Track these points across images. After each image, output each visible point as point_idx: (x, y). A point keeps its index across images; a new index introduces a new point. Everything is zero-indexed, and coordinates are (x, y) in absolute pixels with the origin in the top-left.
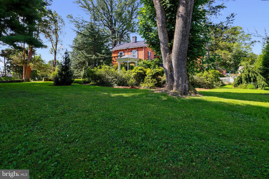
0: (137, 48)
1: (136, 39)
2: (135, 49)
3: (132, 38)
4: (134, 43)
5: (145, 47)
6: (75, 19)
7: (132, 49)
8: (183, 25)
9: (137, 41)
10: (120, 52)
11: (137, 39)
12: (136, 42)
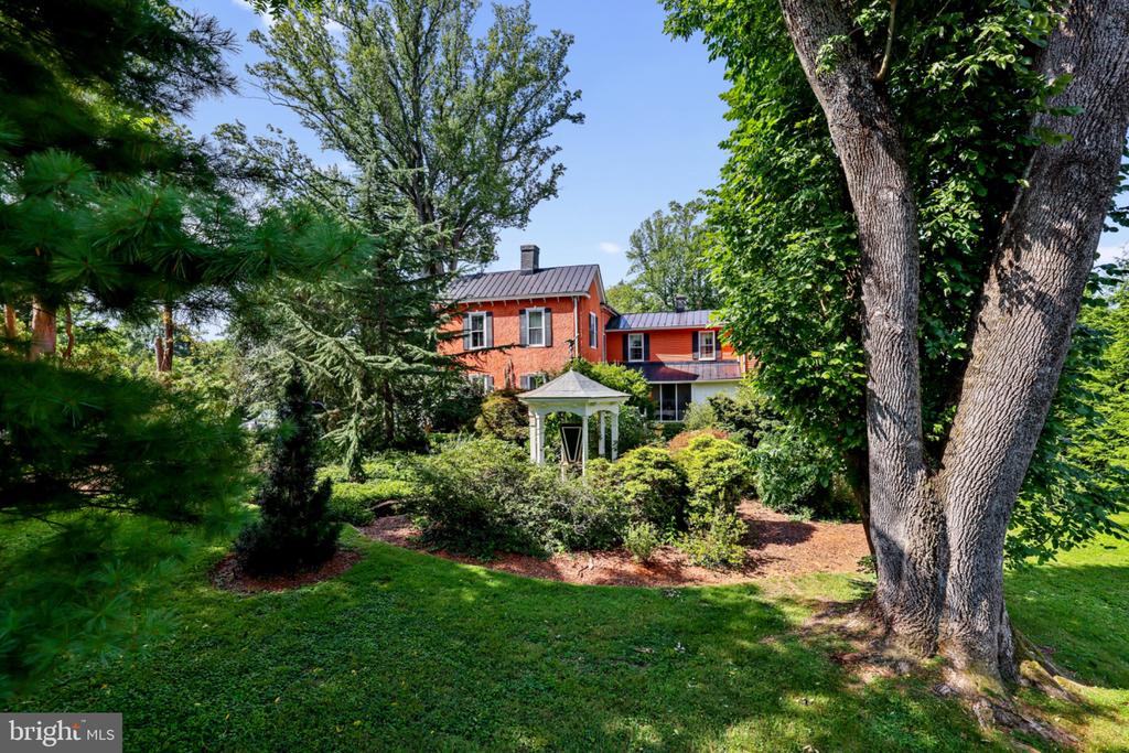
0: (547, 299)
1: (536, 261)
2: (538, 302)
3: (520, 252)
4: (527, 273)
5: (581, 297)
6: (257, 147)
7: (526, 302)
8: (1043, 348)
9: (540, 267)
10: (471, 314)
11: (540, 255)
12: (537, 271)
